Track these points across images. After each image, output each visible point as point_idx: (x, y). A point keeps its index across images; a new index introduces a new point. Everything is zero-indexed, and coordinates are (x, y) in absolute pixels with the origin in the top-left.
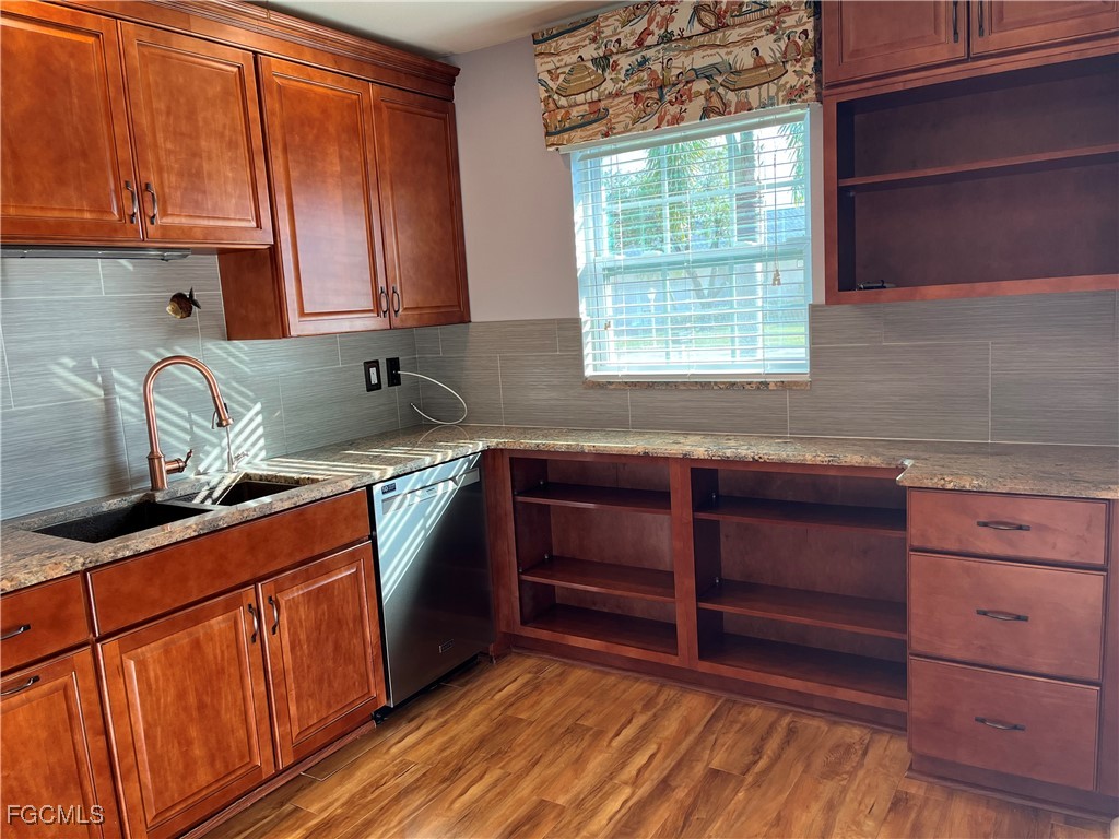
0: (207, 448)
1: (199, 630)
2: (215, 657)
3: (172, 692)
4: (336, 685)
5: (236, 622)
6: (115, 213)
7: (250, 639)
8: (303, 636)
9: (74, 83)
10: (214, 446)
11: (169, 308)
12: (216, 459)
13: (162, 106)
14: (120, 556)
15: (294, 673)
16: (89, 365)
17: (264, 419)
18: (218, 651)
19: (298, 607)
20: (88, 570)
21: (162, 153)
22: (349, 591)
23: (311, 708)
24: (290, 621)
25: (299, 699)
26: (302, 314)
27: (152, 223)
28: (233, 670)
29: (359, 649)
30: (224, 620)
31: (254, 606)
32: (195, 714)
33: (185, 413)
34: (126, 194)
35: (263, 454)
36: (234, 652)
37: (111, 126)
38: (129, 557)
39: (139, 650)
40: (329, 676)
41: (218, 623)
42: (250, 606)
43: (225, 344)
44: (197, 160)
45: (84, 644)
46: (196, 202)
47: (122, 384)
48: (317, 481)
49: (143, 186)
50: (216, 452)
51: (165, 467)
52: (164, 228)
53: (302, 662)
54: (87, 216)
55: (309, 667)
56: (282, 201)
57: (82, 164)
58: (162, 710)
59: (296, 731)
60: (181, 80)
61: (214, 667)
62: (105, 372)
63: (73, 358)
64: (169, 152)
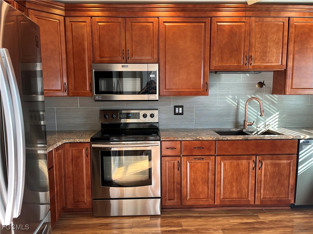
0: (261, 121)
1: (240, 162)
2: (242, 169)
3: (230, 173)
4: (277, 191)
5: (249, 163)
6: (242, 63)
7: (252, 169)
8: (268, 174)
9: (237, 34)
10: (263, 121)
11: (257, 86)
12: (263, 125)
13: (259, 36)
14: (224, 139)
15: (264, 182)
16: (235, 98)
17: (279, 116)
18: (243, 168)
19: (268, 166)
20: (217, 140)
21: (256, 48)
22: (286, 167)
23: (268, 193)
24: (265, 169)
25: (264, 189)
26: (292, 88)
27: (251, 65)
28: (247, 174)
29: (287, 184)
30: (246, 162)
31: (255, 161)
32: (235, 180)
33: (256, 112)
34: (245, 59)
35: (277, 126)
36: (248, 170)
37: (245, 43)
38: (225, 140)
39: (225, 161)
40: (275, 187)
41: (244, 162)
42: (254, 160)
43: (271, 95)
44: (266, 48)
45: (214, 155)
46: (264, 59)
47: (242, 103)
48: (284, 134)
49: (250, 56)
50: (263, 123)
51: (247, 124)
52: (253, 66)
53: (267, 180)
54: (235, 64)
55: (269, 182)
56: (291, 57)
57: (236, 53)
58: (228, 176)
59: (262, 197)
60: (265, 29)
61: (242, 172)
62: (238, 99)
63: (232, 96)
64: (258, 47)
